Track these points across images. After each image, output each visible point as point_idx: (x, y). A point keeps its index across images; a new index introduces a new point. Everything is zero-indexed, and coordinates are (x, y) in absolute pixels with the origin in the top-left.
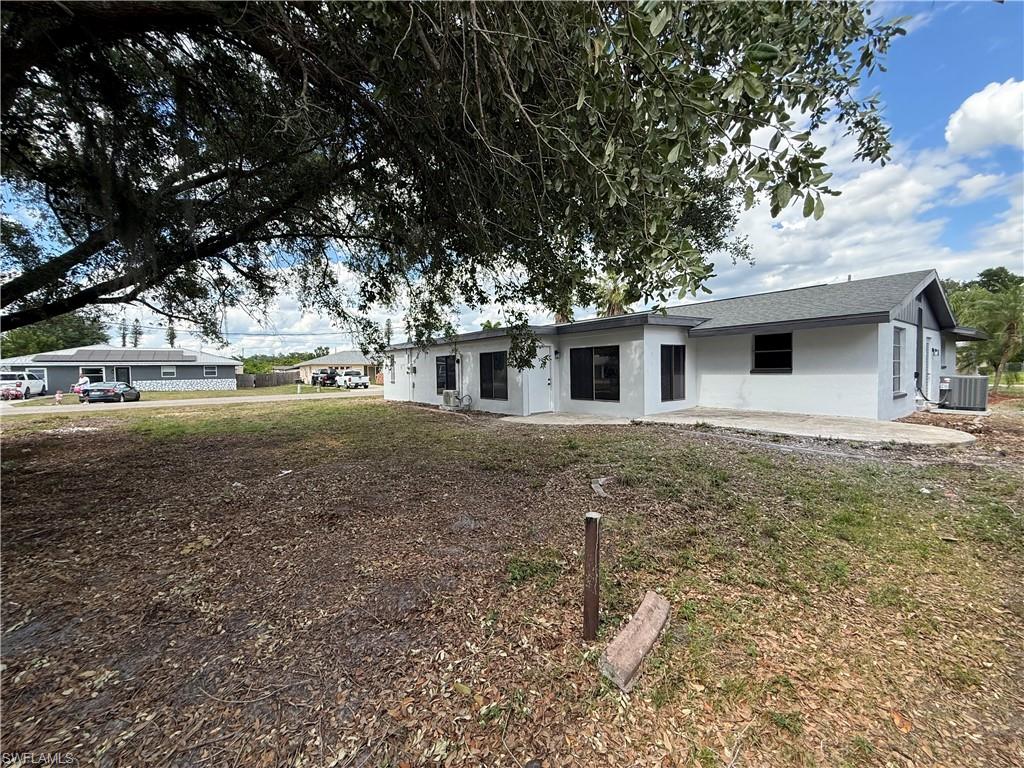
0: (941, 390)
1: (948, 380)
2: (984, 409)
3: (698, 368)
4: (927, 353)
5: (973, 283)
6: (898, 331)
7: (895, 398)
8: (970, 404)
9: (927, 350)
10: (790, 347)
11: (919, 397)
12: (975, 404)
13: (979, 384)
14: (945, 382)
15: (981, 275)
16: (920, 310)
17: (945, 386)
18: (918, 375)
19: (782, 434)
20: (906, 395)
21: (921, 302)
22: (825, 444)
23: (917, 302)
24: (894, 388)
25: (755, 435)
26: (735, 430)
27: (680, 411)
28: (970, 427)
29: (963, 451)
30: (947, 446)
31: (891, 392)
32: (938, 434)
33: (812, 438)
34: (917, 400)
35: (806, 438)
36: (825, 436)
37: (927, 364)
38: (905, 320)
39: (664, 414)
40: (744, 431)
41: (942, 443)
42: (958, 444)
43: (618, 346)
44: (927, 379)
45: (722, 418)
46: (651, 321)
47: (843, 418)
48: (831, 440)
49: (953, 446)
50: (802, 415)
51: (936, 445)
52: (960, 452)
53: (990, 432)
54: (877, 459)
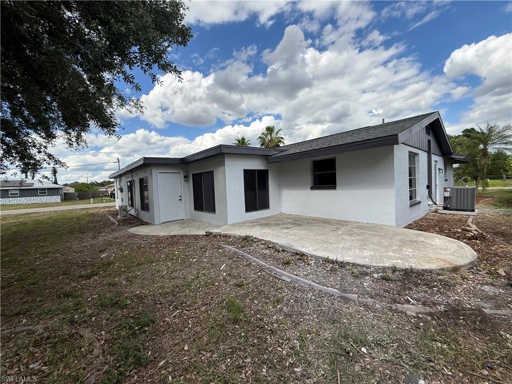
0: (444, 197)
1: (449, 189)
2: (473, 211)
3: (281, 185)
4: (435, 171)
5: (459, 136)
6: (412, 156)
7: (411, 206)
8: (464, 206)
9: (435, 169)
10: (335, 170)
11: (430, 203)
12: (467, 207)
13: (470, 192)
14: (447, 191)
15: (463, 132)
16: (429, 141)
17: (447, 194)
18: (429, 187)
19: (301, 252)
20: (420, 202)
21: (429, 135)
22: (329, 269)
23: (427, 135)
24: (411, 198)
25: (279, 252)
26: (268, 245)
27: (262, 219)
28: (467, 235)
29: (466, 276)
30: (450, 271)
31: (408, 202)
32: (441, 249)
33: (321, 258)
34: (429, 205)
35: (317, 258)
36: (332, 257)
37: (435, 179)
38: (416, 146)
39: (244, 223)
40: (274, 246)
41: (445, 266)
42: (461, 266)
43: (213, 171)
44: (436, 189)
45: (278, 227)
46: (224, 150)
47: (370, 225)
48: (337, 263)
49: (455, 269)
50: (343, 222)
51: (438, 271)
52: (463, 278)
53: (484, 238)
54: (370, 300)
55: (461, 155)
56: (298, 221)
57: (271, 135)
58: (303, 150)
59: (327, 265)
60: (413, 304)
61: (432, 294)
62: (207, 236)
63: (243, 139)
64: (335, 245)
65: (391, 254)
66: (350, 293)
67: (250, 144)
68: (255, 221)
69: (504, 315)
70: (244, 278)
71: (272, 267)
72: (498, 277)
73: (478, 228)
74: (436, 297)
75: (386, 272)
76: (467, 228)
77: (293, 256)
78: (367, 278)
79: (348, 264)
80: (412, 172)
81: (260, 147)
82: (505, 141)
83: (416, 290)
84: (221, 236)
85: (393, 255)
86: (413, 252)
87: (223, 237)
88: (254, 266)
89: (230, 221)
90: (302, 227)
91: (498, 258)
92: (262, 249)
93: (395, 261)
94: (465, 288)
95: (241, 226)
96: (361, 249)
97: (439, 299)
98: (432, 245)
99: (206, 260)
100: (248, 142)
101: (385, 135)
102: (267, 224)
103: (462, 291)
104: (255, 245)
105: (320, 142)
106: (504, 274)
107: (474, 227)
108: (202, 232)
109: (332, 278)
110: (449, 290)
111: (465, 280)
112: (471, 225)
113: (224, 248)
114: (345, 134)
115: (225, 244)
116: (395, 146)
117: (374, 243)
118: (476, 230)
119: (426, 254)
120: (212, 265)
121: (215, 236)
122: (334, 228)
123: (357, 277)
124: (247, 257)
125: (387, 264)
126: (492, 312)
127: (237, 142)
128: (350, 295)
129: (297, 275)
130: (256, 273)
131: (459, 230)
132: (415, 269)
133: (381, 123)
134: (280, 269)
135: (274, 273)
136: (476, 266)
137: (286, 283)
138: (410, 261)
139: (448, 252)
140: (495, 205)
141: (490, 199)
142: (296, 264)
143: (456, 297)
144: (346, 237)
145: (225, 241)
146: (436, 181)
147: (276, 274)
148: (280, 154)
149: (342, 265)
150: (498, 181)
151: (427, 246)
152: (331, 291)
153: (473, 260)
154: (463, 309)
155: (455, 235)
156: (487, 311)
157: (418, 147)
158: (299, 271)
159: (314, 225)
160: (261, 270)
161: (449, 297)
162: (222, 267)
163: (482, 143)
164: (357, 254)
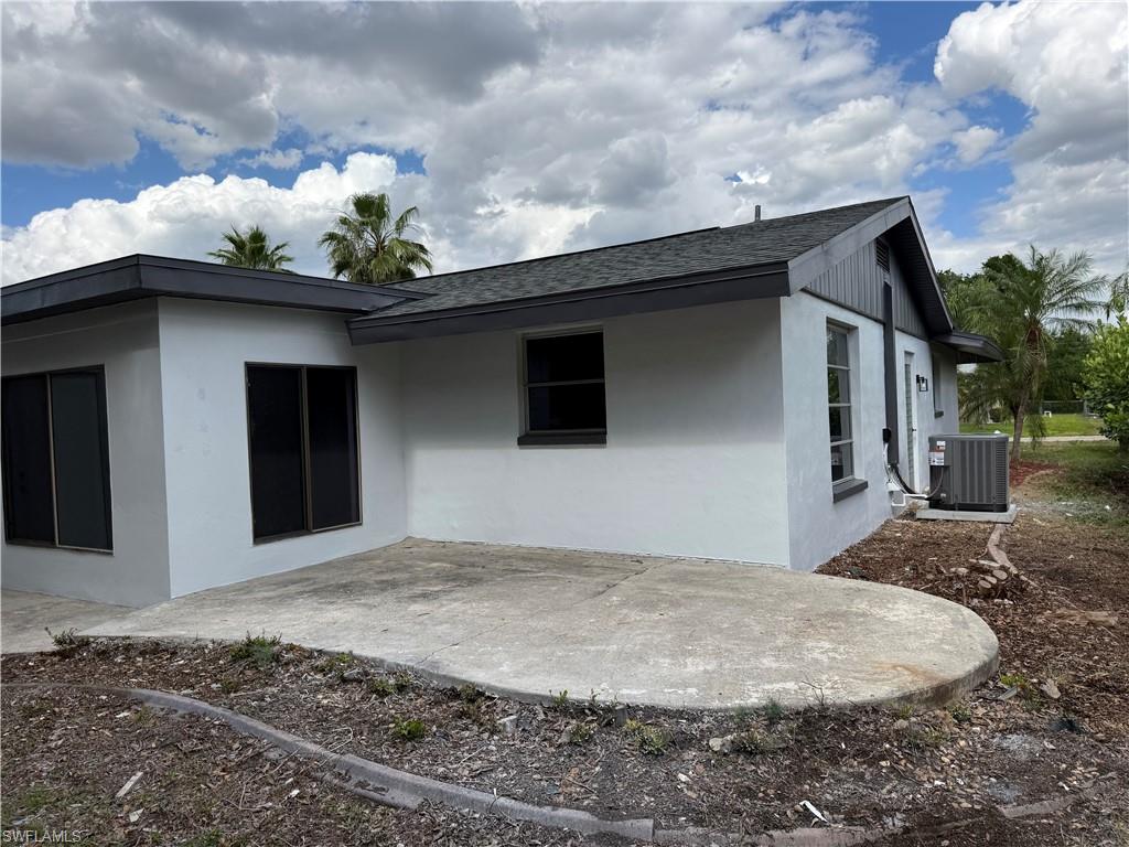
0: (931, 467)
1: (941, 443)
2: (1004, 508)
4: (907, 385)
5: (976, 277)
6: (840, 337)
7: (838, 498)
8: (981, 499)
9: (907, 379)
10: (601, 375)
11: (895, 486)
12: (989, 498)
13: (993, 451)
14: (938, 450)
15: (985, 266)
16: (887, 289)
17: (939, 459)
18: (889, 436)
19: (470, 686)
20: (864, 485)
21: (887, 269)
22: (564, 739)
23: (880, 270)
24: (837, 472)
25: (383, 693)
26: (342, 671)
27: (328, 565)
28: (982, 583)
29: (968, 712)
30: (927, 699)
31: (827, 486)
32: (910, 633)
33: (540, 699)
34: (891, 493)
35: (525, 702)
36: (579, 692)
37: (909, 411)
38: (849, 304)
39: (246, 588)
40: (367, 674)
41: (913, 688)
42: (956, 683)
43: (102, 367)
44: (910, 442)
45: (389, 596)
46: (152, 280)
47: (714, 569)
48: (594, 713)
49: (941, 694)
50: (628, 561)
51: (896, 706)
52: (961, 719)
53: (1023, 590)
54: (692, 830)
55: (975, 337)
56: (473, 565)
57: (376, 230)
58: (490, 297)
59: (560, 724)
60: (820, 824)
61: (877, 782)
62: (63, 655)
63: (258, 237)
64: (593, 648)
65: (768, 662)
66: (629, 817)
67: (289, 260)
68: (296, 577)
69: (1047, 816)
70: (224, 820)
71: (350, 758)
72: (1042, 704)
73: (1011, 560)
74: (885, 791)
75: (748, 728)
76: (982, 562)
77: (437, 703)
78: (691, 754)
79: (630, 710)
80: (838, 385)
81: (331, 275)
82: (1074, 302)
83: (832, 775)
84: (133, 653)
85: (776, 665)
86: (834, 650)
87: (142, 654)
88: (274, 764)
89: (182, 582)
90: (482, 590)
91: (1050, 648)
92: (317, 690)
93: (777, 686)
94: (962, 748)
95: (233, 602)
96: (679, 653)
97: (893, 795)
98: (888, 624)
99: (45, 766)
100: (280, 253)
101: (751, 261)
102: (345, 586)
103: (952, 761)
104: (284, 676)
105: (552, 270)
106: (1055, 694)
107: (1001, 558)
108: (40, 641)
109: (575, 771)
110: (920, 762)
111: (966, 725)
112: (994, 551)
113: (141, 703)
114: (638, 251)
115: (152, 685)
116: (784, 300)
117: (720, 631)
118: (1003, 568)
119: (866, 655)
120: (76, 781)
121: (104, 654)
122: (598, 584)
123: (657, 755)
124: (247, 728)
125: (754, 699)
126: (1022, 810)
127: (231, 247)
128: (629, 823)
129: (445, 778)
130: (279, 793)
131: (963, 571)
132: (834, 705)
133: (751, 219)
134: (382, 761)
135: (354, 780)
136: (993, 679)
137: (403, 815)
138: (820, 681)
139: (928, 641)
140: (1056, 488)
141: (1048, 471)
142: (446, 736)
143: (937, 783)
144: (634, 615)
145: (150, 672)
146: (909, 417)
147: (362, 785)
148: (404, 310)
149: (609, 717)
150: (1072, 418)
151: (876, 627)
152: (568, 820)
153: (986, 659)
154: (953, 815)
155: (950, 587)
156: (1008, 811)
157: (856, 306)
158: (458, 759)
159: (528, 579)
160: (304, 776)
161: (920, 783)
162: (128, 786)
163: (1026, 303)
164: (665, 672)
